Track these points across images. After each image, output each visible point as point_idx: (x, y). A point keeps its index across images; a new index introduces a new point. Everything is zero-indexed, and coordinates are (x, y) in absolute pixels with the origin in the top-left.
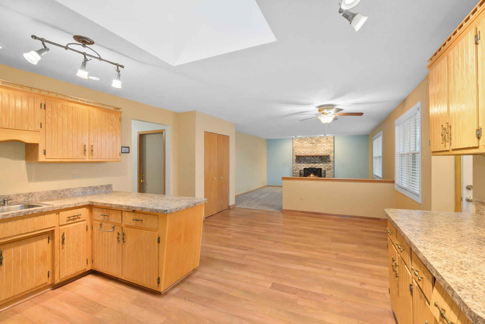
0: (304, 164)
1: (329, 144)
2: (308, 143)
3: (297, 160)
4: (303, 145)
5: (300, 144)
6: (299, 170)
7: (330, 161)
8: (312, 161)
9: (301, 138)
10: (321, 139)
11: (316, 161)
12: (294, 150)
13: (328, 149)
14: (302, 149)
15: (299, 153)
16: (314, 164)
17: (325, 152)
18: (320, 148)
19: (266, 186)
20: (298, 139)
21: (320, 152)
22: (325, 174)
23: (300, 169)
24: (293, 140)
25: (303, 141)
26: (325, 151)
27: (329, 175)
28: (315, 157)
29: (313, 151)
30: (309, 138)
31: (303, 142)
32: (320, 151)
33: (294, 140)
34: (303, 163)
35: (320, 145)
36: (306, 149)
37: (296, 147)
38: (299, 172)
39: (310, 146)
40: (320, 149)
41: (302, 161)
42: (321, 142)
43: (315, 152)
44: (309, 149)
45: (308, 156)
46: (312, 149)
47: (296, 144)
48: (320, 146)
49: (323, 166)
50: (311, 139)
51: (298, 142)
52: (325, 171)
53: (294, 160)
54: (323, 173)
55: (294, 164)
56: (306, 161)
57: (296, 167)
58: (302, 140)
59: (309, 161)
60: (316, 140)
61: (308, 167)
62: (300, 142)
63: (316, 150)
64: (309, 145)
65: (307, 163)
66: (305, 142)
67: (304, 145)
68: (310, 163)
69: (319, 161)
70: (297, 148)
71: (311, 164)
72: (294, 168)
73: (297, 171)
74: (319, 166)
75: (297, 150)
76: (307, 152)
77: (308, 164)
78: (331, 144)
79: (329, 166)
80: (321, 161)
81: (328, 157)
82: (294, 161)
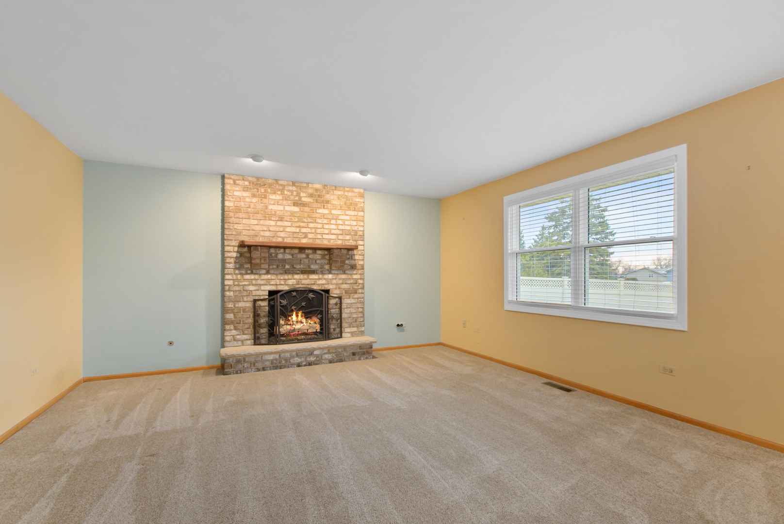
0: (269, 276)
1: (353, 213)
2: (285, 202)
3: (243, 260)
4: (266, 207)
5: (254, 200)
6: (251, 299)
7: (353, 267)
8: (298, 267)
9: (258, 178)
10: (328, 193)
11: (313, 267)
12: (231, 220)
13: (348, 228)
14: (262, 222)
15: (252, 233)
16: (305, 276)
17: (340, 237)
18: (325, 221)
19: (78, 384)
20: (247, 183)
21: (325, 236)
22: (340, 308)
23: (254, 293)
24: (226, 181)
25: (265, 191)
26: (339, 232)
27: (353, 310)
28: (310, 251)
29: (304, 230)
30: (288, 185)
31: (265, 197)
32: (326, 231)
33: (232, 182)
34: (268, 273)
35: (326, 211)
36: (279, 223)
37: (238, 210)
38: (249, 305)
39: (292, 214)
40: (326, 226)
41: (263, 266)
42: (328, 202)
43: (310, 236)
44: (289, 224)
45: (285, 248)
46: (297, 224)
47: (240, 199)
48: (324, 216)
49: (334, 281)
50: (294, 188)
51: (246, 194)
52: (340, 298)
53: (228, 260)
54: (336, 304)
55: (227, 277)
56: (278, 266)
57: (237, 288)
58: (261, 186)
59: (287, 267)
60: (311, 196)
61: (286, 288)
62: (254, 196)
63: (311, 228)
64: (287, 208)
65: (281, 274)
66: (273, 197)
67: (270, 207)
68: (292, 271)
69: (322, 267)
70: (240, 215)
71: (296, 276)
72: (227, 293)
73: (241, 304)
74: (320, 282)
75: (244, 221)
76: (282, 235)
77: (286, 277)
78: (356, 213)
79: (352, 281)
80: (327, 267)
81: (348, 254)
82: (232, 266)
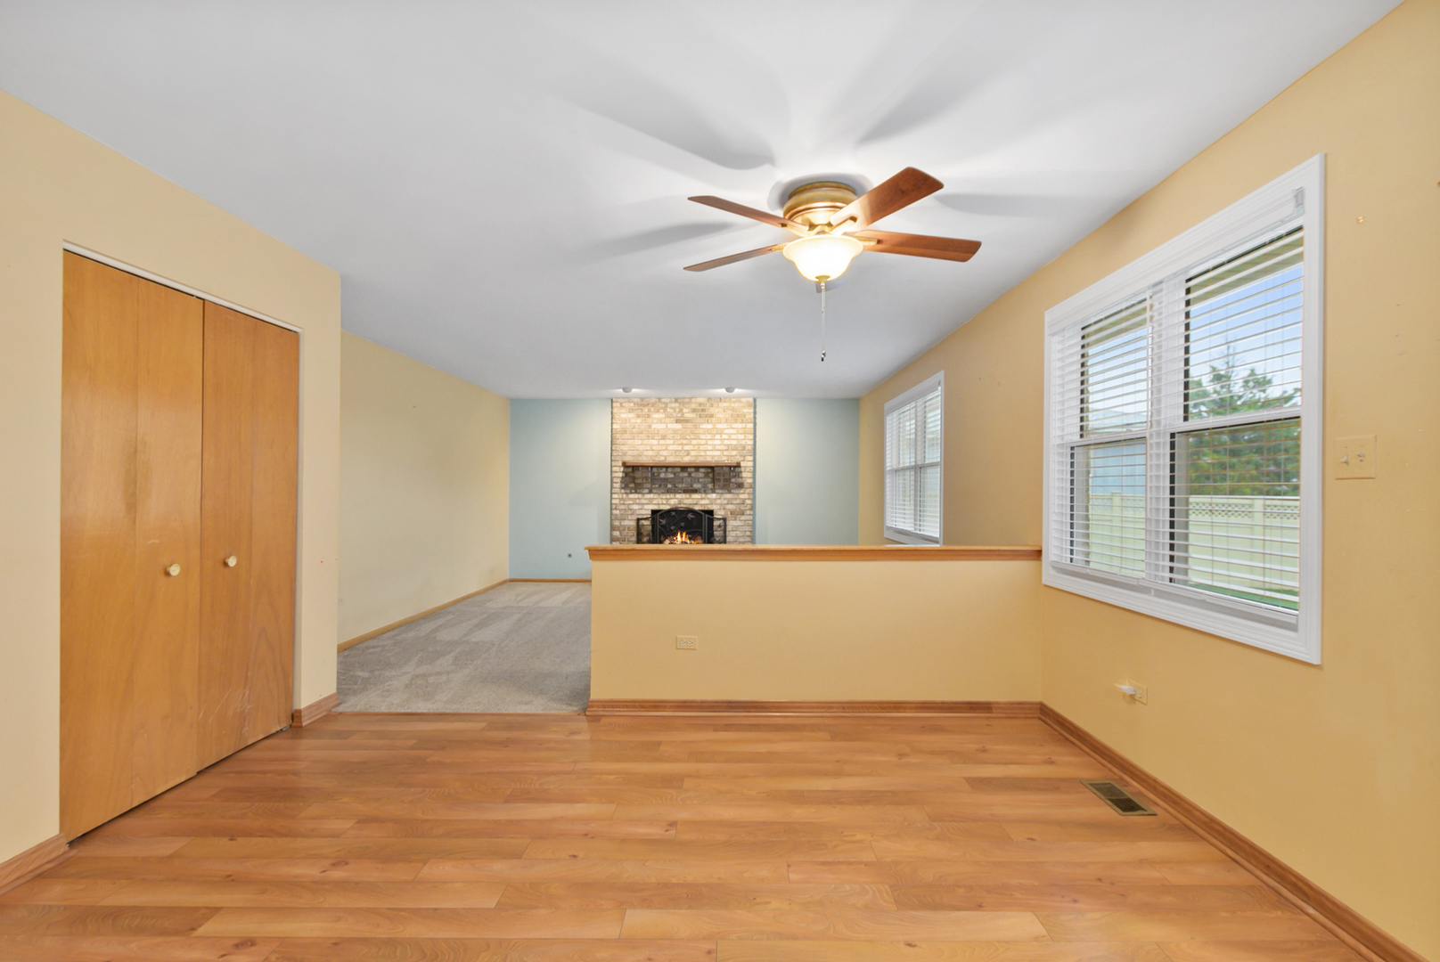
0: (651, 496)
1: (740, 426)
2: (667, 420)
3: (628, 479)
4: (650, 427)
5: (639, 420)
6: (635, 517)
7: (740, 486)
8: (680, 486)
9: (642, 399)
10: (712, 405)
11: (696, 486)
12: (618, 442)
13: (734, 442)
14: (645, 442)
15: (636, 453)
16: (688, 496)
17: (726, 453)
18: (709, 437)
19: (505, 582)
20: (632, 405)
21: (709, 453)
22: (725, 531)
23: (638, 512)
24: (614, 405)
25: (649, 411)
26: (724, 448)
27: (739, 534)
28: (693, 470)
29: (686, 448)
30: (671, 402)
31: (649, 416)
32: (710, 448)
33: (618, 405)
34: (650, 492)
35: (710, 426)
36: (662, 442)
37: (624, 431)
38: (633, 523)
39: (675, 431)
40: (710, 442)
41: (645, 486)
42: (712, 416)
43: (693, 453)
44: (671, 442)
45: (667, 467)
46: (680, 442)
47: (626, 420)
48: (707, 431)
49: (718, 501)
50: (677, 405)
51: (631, 415)
52: (725, 520)
53: (615, 480)
54: (719, 526)
55: (614, 496)
56: (660, 486)
57: (622, 507)
58: (644, 406)
59: (669, 486)
60: (694, 411)
61: (667, 507)
62: (638, 416)
63: (694, 445)
64: (670, 426)
65: (663, 493)
66: (656, 416)
67: (654, 426)
68: (674, 491)
69: (705, 486)
70: (626, 436)
71: (678, 496)
72: (614, 512)
73: (626, 523)
74: (703, 502)
75: (629, 442)
76: (665, 453)
77: (668, 496)
78: (744, 425)
79: (738, 501)
80: (710, 486)
81: (734, 471)
82: (618, 485)
